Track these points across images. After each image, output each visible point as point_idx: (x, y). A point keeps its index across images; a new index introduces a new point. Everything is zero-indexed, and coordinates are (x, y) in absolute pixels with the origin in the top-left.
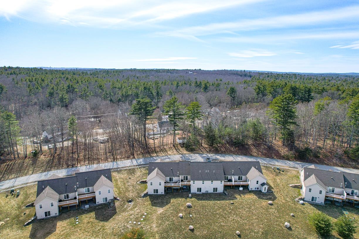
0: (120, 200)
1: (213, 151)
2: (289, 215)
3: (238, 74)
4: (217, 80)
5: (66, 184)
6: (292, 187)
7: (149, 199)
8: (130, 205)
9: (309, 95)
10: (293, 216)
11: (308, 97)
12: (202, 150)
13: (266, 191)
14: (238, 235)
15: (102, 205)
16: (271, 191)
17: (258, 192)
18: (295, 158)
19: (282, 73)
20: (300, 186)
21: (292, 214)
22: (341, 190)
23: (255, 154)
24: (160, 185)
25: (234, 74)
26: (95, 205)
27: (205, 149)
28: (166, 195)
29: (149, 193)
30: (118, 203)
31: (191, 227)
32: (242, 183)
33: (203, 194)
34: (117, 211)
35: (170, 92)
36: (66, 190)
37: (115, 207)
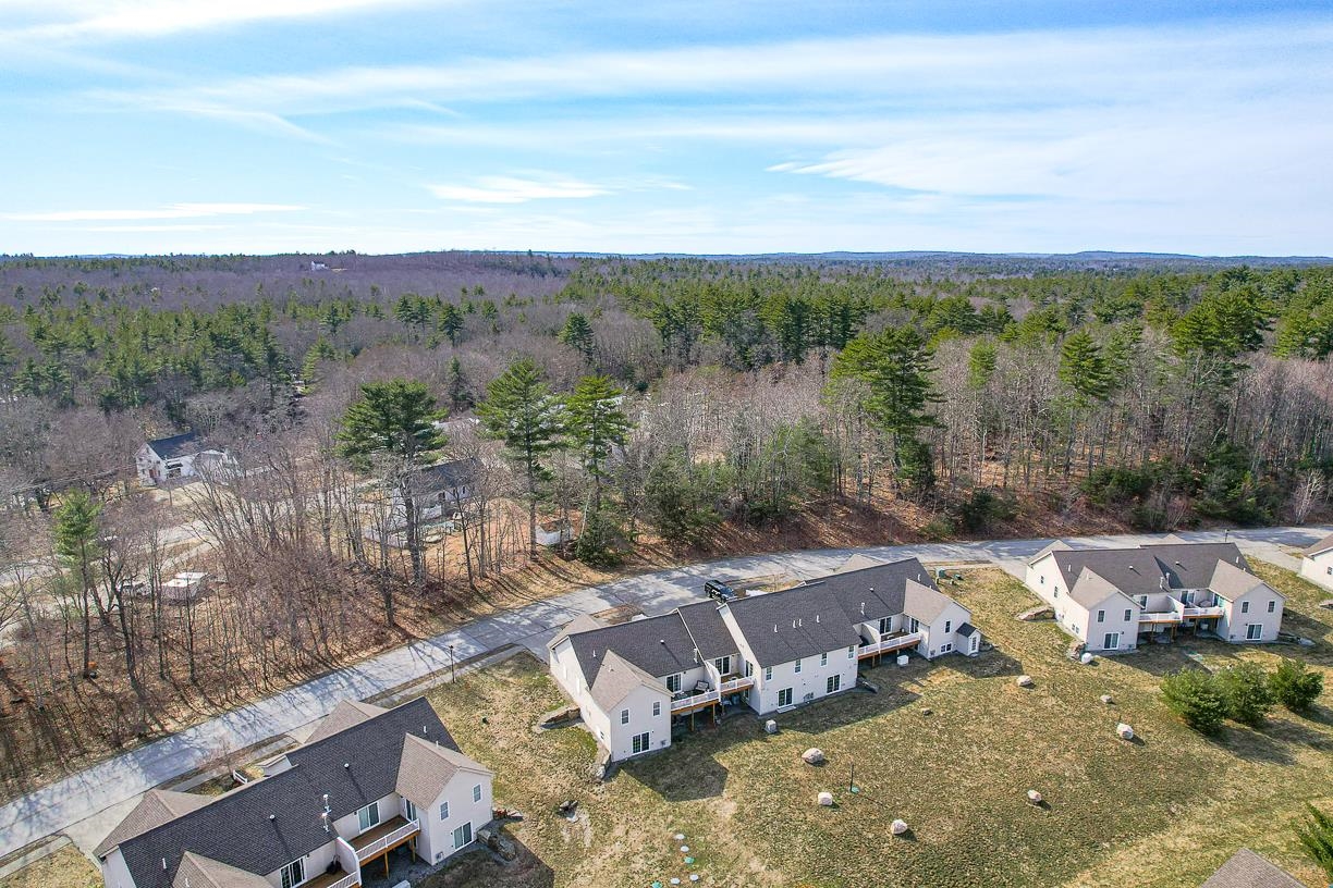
0: (525, 815)
1: (689, 554)
2: (1100, 703)
3: (508, 267)
4: (464, 291)
5: (272, 817)
6: (1031, 620)
7: (632, 780)
8: (577, 827)
9: (846, 328)
10: (1110, 702)
11: (844, 334)
12: (647, 557)
13: (976, 651)
14: (1041, 803)
15: (461, 863)
16: (988, 644)
17: (953, 659)
18: (955, 533)
19: (655, 258)
20: (1048, 611)
21: (1104, 698)
22: (1162, 596)
23: (833, 541)
24: (656, 712)
25: (494, 267)
26: (427, 871)
27: (658, 554)
28: (680, 749)
29: (615, 759)
30: (523, 831)
31: (898, 824)
32: (901, 641)
33: (800, 707)
34: (549, 861)
35: (322, 350)
36: (283, 843)
37: (528, 853)
